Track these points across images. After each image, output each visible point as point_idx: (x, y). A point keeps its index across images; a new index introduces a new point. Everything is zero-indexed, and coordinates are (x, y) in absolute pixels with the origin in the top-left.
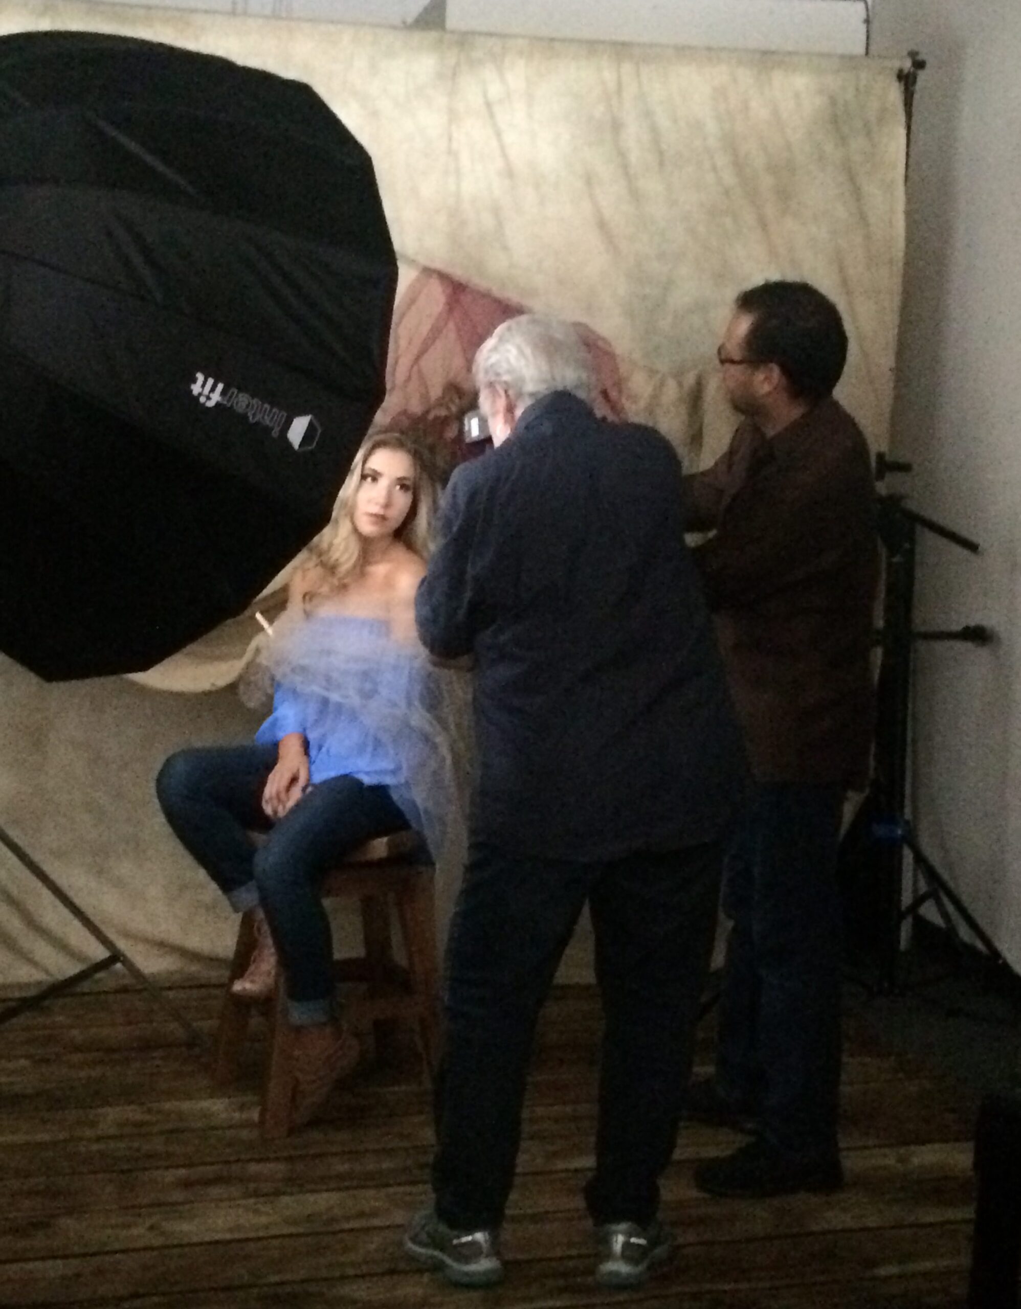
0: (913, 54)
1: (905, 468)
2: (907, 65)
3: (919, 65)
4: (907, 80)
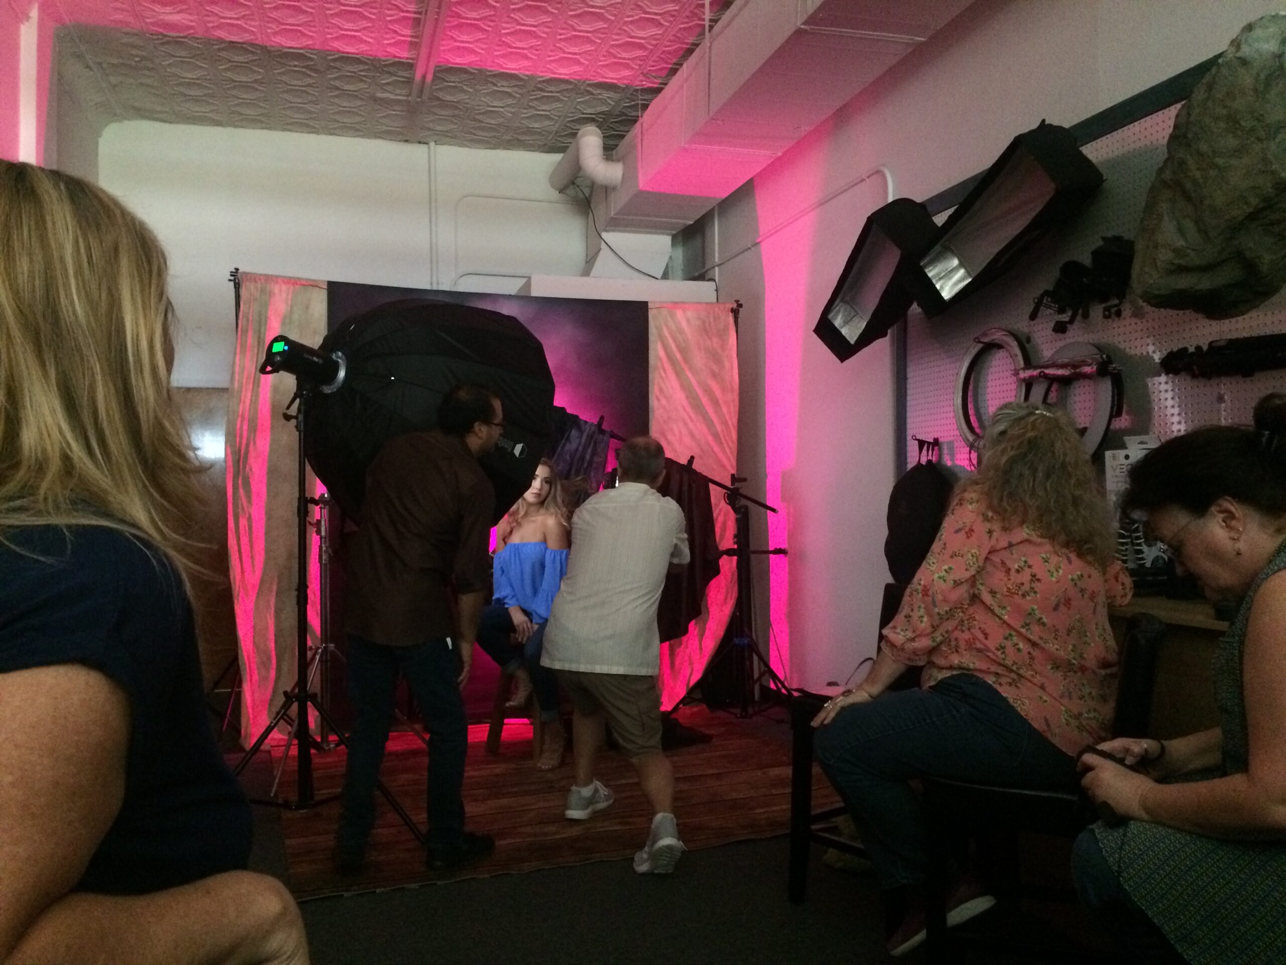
0: (737, 301)
1: (745, 480)
2: (735, 306)
3: (740, 306)
4: (735, 312)
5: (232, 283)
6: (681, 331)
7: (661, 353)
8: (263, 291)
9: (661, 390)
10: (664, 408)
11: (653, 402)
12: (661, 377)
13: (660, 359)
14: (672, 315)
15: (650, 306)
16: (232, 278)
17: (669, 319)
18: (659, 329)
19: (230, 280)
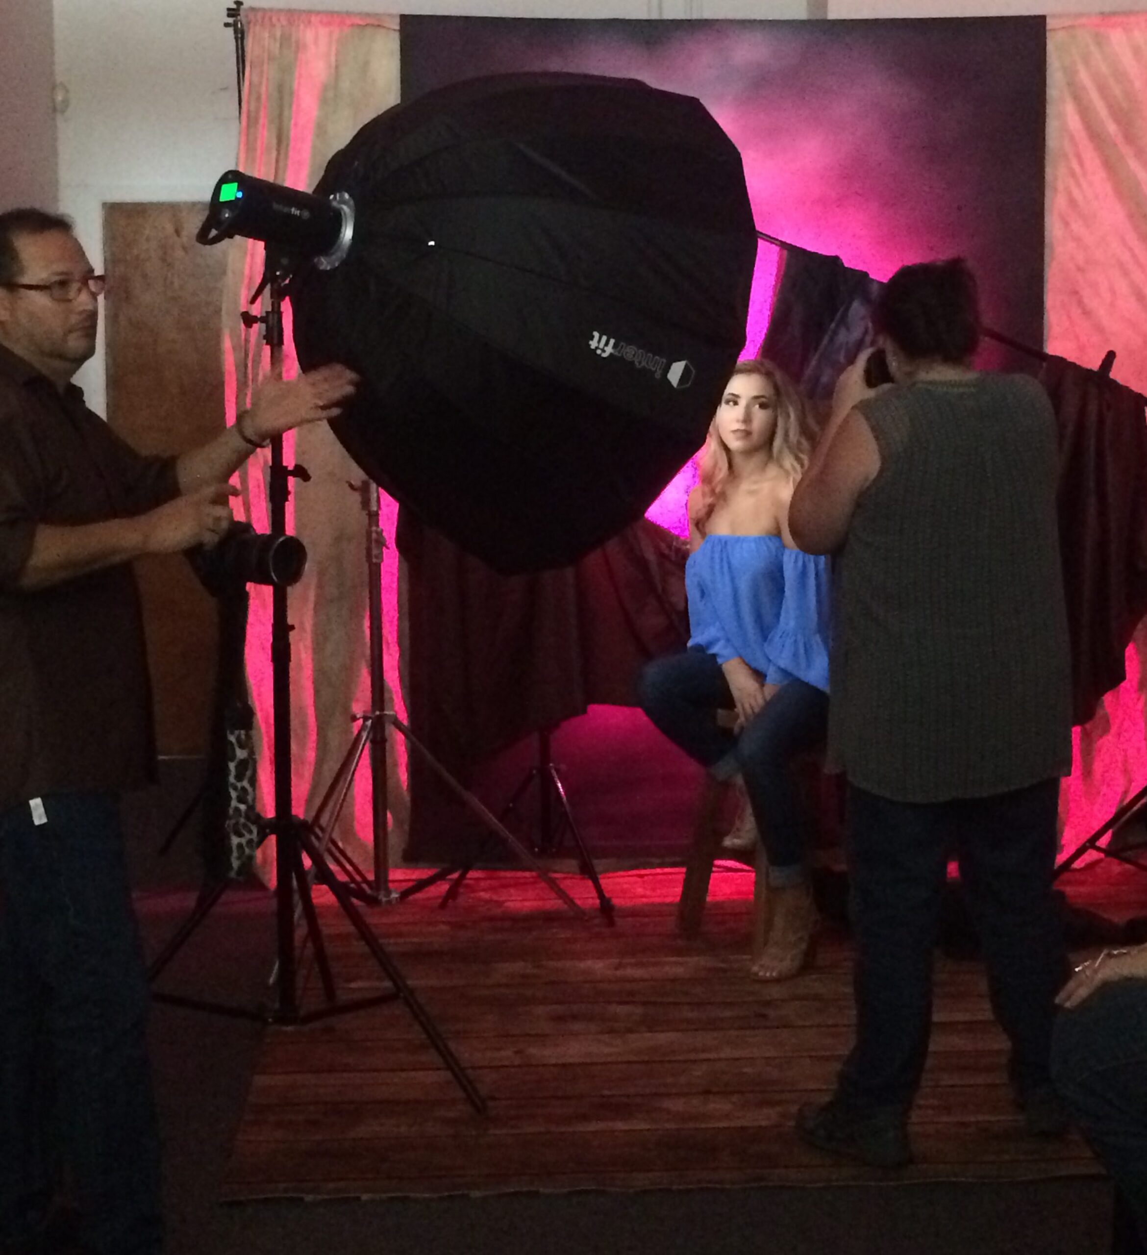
5: (231, 30)
6: (1120, 75)
7: (1074, 122)
8: (285, 40)
9: (1072, 202)
10: (1078, 240)
11: (1054, 228)
12: (1073, 174)
13: (1072, 138)
14: (1100, 41)
15: (1050, 23)
16: (231, 20)
17: (1093, 48)
18: (1071, 74)
19: (227, 25)
